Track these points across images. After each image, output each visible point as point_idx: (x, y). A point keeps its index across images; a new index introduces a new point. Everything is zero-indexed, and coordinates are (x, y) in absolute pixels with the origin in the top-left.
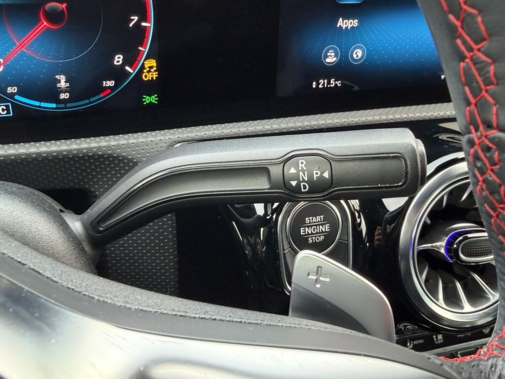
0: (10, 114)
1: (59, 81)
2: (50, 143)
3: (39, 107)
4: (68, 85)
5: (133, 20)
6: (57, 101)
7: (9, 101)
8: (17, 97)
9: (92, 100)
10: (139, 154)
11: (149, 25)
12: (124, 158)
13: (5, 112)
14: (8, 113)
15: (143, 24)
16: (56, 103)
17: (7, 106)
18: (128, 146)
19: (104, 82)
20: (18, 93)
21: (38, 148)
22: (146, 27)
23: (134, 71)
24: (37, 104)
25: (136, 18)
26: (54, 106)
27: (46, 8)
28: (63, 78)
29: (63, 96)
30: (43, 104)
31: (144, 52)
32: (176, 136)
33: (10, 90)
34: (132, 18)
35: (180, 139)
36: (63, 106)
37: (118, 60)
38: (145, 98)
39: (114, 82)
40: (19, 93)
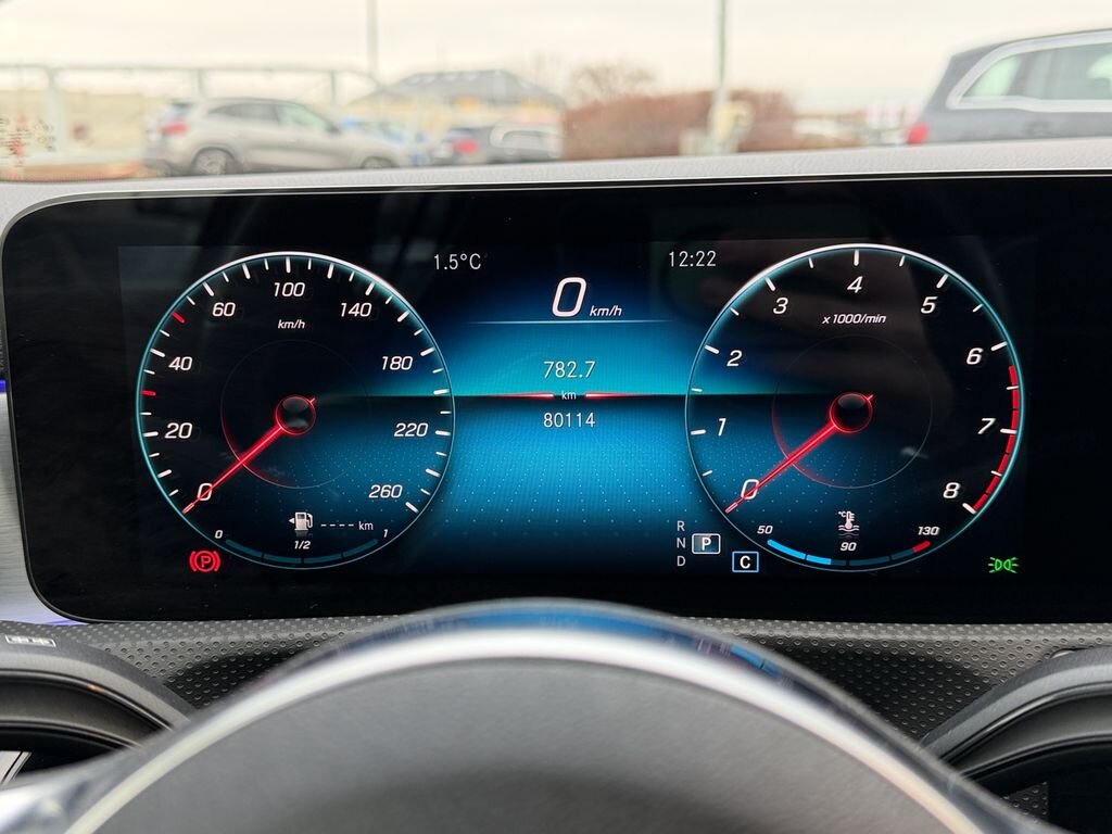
0: (755, 569)
1: (844, 521)
2: (842, 626)
3: (805, 562)
4: (857, 528)
5: (988, 422)
6: (837, 554)
7: (754, 548)
8: (771, 543)
9: (895, 557)
10: (985, 663)
11: (1014, 432)
12: (957, 667)
13: (749, 565)
14: (752, 568)
15: (1003, 431)
16: (833, 558)
17: (753, 557)
18: (965, 646)
19: (921, 528)
20: (774, 537)
21: (806, 632)
22: (1008, 435)
23: (978, 511)
24: (800, 555)
25: (992, 420)
26: (827, 561)
27: (839, 402)
28: (850, 516)
29: (846, 547)
30: (811, 558)
31: (1001, 478)
32: (1059, 638)
33: (762, 530)
34: (984, 419)
35: (1066, 643)
36: (843, 563)
37: (952, 490)
38: (993, 562)
39: (938, 528)
40: (776, 536)
